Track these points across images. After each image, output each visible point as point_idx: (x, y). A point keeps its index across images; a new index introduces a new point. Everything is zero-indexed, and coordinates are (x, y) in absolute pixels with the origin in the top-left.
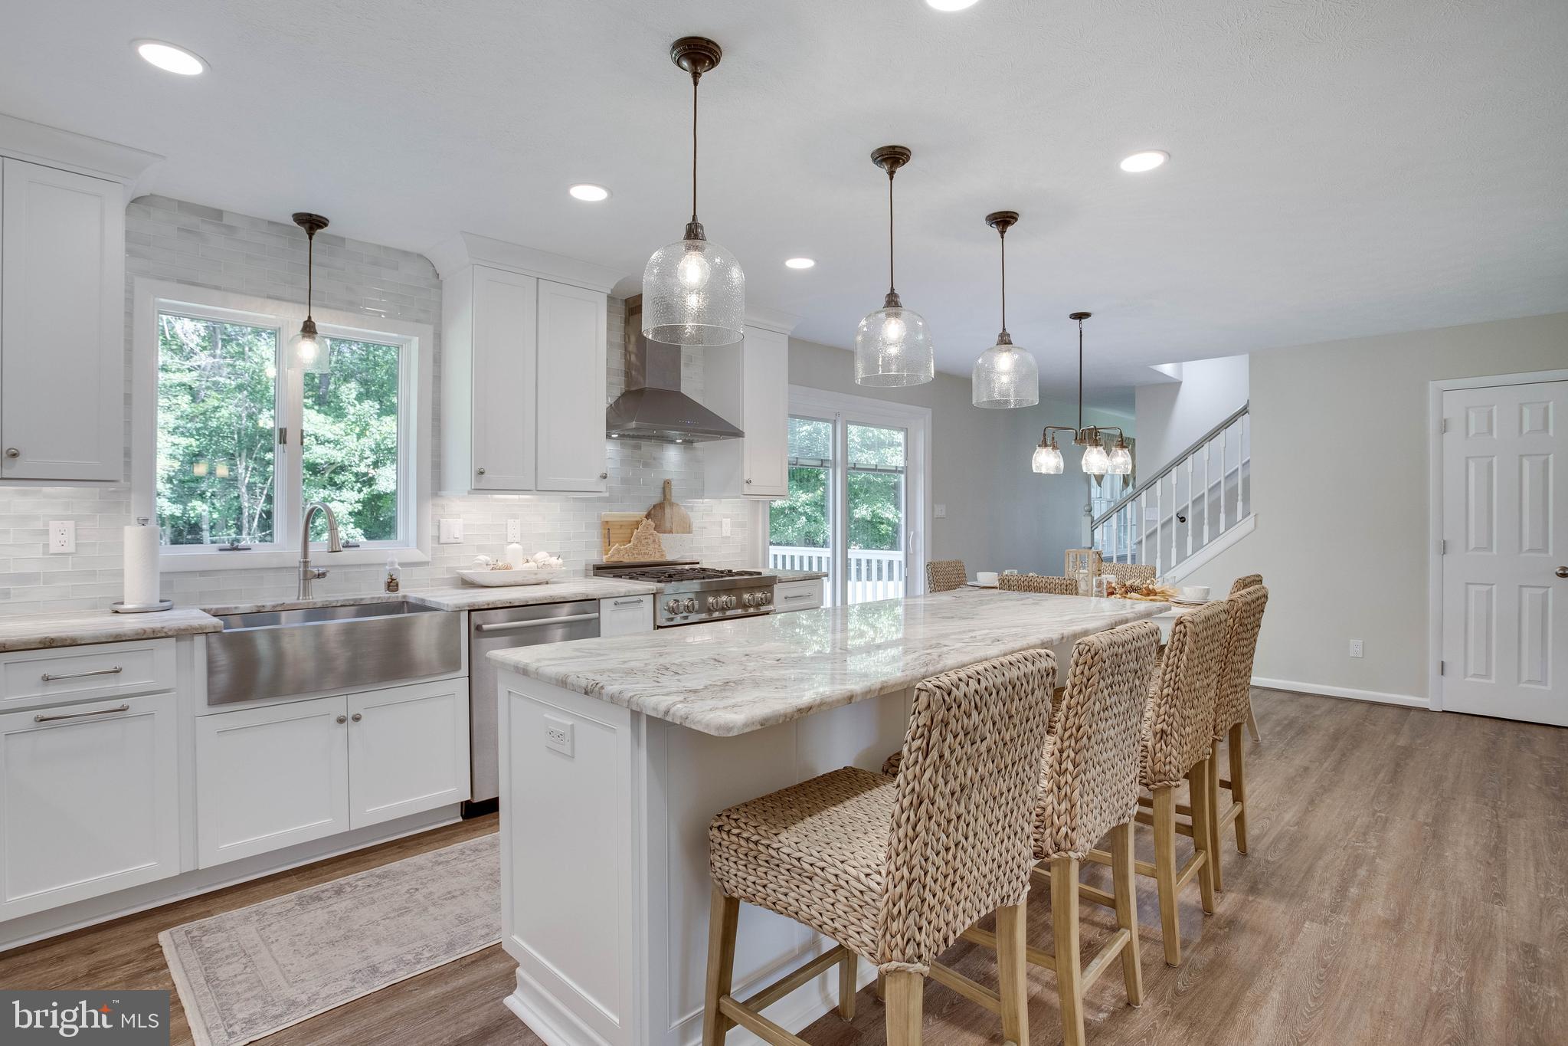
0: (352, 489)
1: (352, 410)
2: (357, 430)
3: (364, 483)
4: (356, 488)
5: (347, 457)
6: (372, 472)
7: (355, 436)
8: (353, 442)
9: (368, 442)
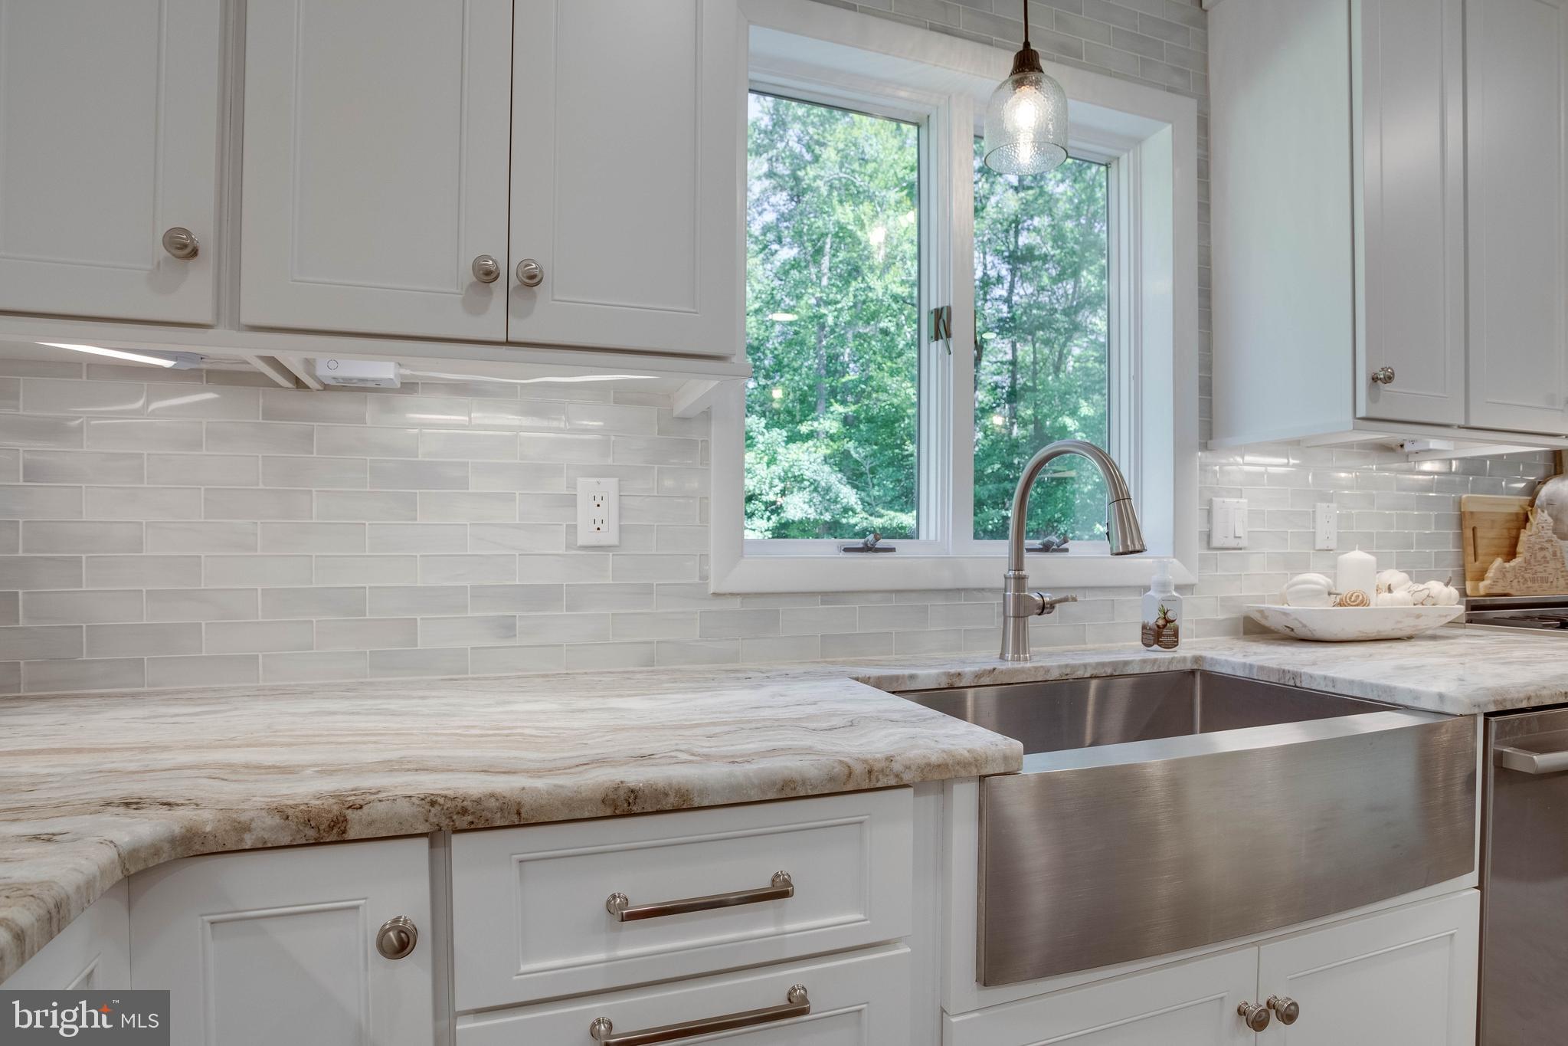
0: (762, 518)
1: (760, 438)
2: (766, 459)
3: (773, 512)
4: (765, 517)
5: (758, 486)
6: (780, 501)
7: (765, 464)
8: (763, 470)
9: (777, 469)
